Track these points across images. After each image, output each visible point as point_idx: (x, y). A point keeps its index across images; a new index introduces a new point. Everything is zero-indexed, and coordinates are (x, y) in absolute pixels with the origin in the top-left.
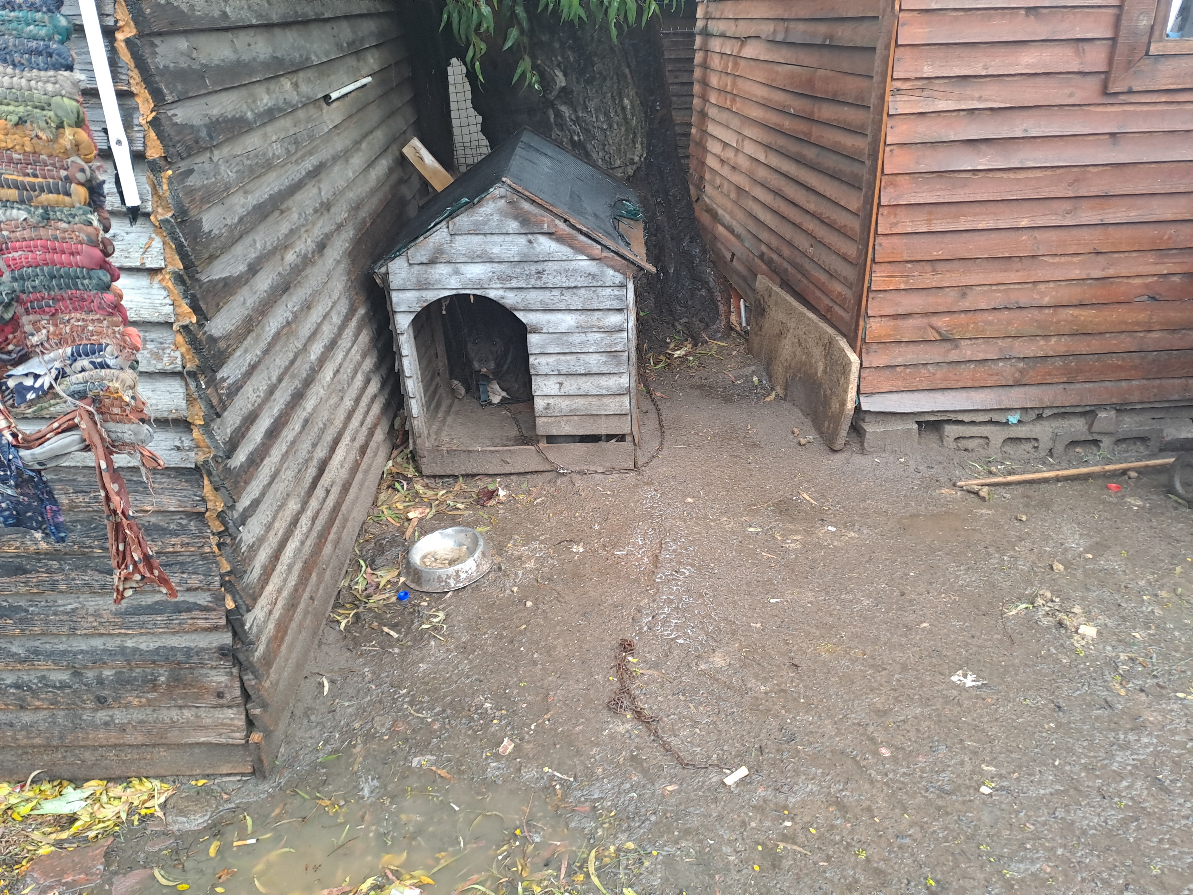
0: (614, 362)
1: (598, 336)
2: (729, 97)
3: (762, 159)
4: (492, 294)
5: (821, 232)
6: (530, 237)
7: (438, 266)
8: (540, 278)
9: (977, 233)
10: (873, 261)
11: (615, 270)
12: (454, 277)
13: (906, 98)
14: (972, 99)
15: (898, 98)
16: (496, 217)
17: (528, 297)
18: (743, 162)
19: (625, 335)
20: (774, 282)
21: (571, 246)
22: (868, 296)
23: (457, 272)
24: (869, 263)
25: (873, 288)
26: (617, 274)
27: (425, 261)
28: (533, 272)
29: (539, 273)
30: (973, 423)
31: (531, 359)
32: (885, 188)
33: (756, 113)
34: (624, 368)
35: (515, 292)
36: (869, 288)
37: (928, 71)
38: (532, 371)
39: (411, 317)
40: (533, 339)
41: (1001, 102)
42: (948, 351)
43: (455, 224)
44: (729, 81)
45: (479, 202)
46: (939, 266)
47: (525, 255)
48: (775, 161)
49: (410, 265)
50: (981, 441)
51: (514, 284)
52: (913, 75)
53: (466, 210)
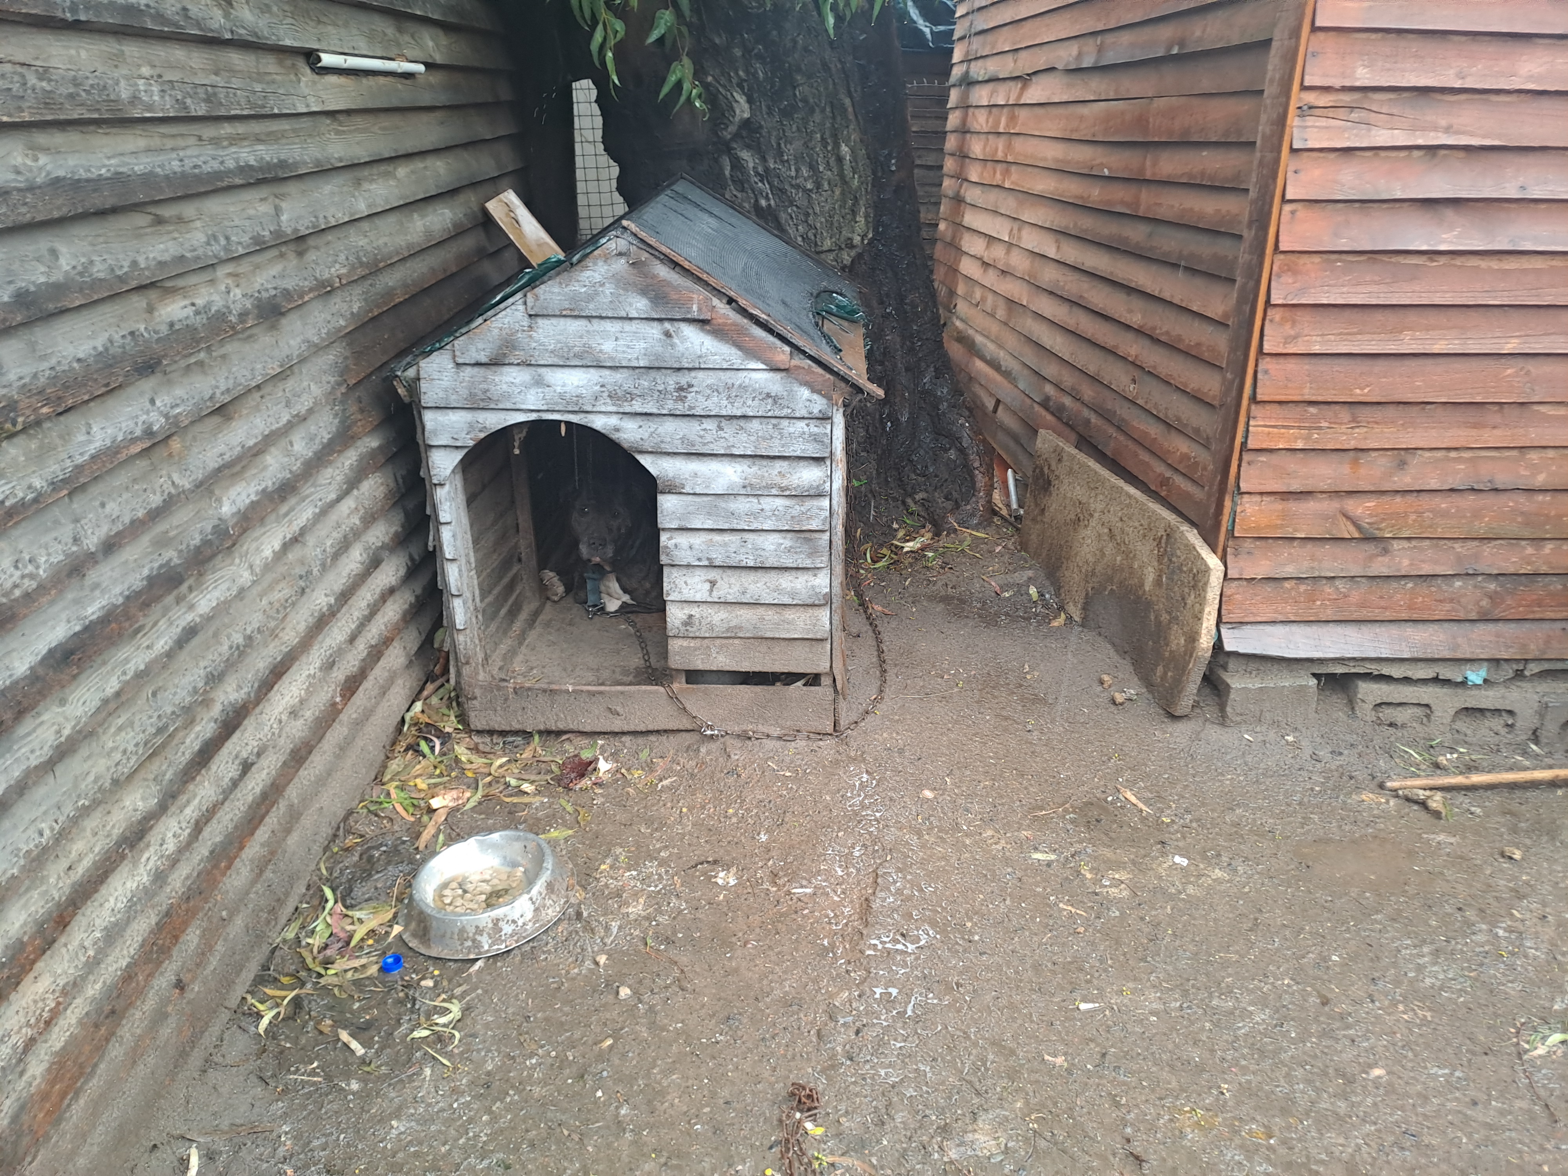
0: (805, 548)
1: (780, 502)
2: (999, 167)
3: (1052, 253)
4: (599, 423)
5: (1153, 357)
6: (667, 325)
7: (506, 369)
8: (682, 399)
9: (1429, 361)
10: (1253, 399)
11: (814, 391)
12: (533, 391)
13: (1323, 122)
14: (1435, 129)
15: (1310, 121)
16: (609, 289)
17: (661, 430)
18: (1019, 262)
19: (826, 503)
20: (1067, 440)
21: (739, 347)
22: (1240, 459)
23: (539, 382)
24: (1245, 402)
25: (1251, 444)
26: (815, 397)
27: (484, 360)
28: (671, 387)
29: (681, 389)
30: (1407, 680)
31: (664, 538)
32: (1279, 276)
33: (1044, 184)
34: (822, 561)
35: (639, 421)
36: (1244, 444)
37: (1363, 76)
38: (664, 559)
39: (459, 456)
40: (667, 503)
41: (1484, 137)
42: (1371, 558)
43: (537, 298)
44: (1000, 144)
45: (579, 261)
46: (1364, 413)
47: (658, 357)
48: (1072, 253)
49: (458, 365)
50: (1419, 711)
51: (637, 406)
52: (1337, 83)
53: (558, 274)
